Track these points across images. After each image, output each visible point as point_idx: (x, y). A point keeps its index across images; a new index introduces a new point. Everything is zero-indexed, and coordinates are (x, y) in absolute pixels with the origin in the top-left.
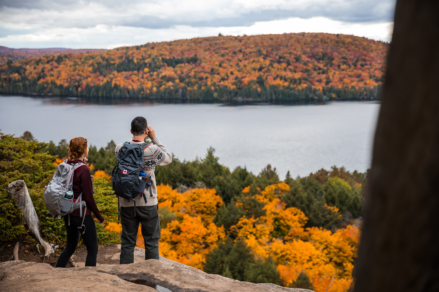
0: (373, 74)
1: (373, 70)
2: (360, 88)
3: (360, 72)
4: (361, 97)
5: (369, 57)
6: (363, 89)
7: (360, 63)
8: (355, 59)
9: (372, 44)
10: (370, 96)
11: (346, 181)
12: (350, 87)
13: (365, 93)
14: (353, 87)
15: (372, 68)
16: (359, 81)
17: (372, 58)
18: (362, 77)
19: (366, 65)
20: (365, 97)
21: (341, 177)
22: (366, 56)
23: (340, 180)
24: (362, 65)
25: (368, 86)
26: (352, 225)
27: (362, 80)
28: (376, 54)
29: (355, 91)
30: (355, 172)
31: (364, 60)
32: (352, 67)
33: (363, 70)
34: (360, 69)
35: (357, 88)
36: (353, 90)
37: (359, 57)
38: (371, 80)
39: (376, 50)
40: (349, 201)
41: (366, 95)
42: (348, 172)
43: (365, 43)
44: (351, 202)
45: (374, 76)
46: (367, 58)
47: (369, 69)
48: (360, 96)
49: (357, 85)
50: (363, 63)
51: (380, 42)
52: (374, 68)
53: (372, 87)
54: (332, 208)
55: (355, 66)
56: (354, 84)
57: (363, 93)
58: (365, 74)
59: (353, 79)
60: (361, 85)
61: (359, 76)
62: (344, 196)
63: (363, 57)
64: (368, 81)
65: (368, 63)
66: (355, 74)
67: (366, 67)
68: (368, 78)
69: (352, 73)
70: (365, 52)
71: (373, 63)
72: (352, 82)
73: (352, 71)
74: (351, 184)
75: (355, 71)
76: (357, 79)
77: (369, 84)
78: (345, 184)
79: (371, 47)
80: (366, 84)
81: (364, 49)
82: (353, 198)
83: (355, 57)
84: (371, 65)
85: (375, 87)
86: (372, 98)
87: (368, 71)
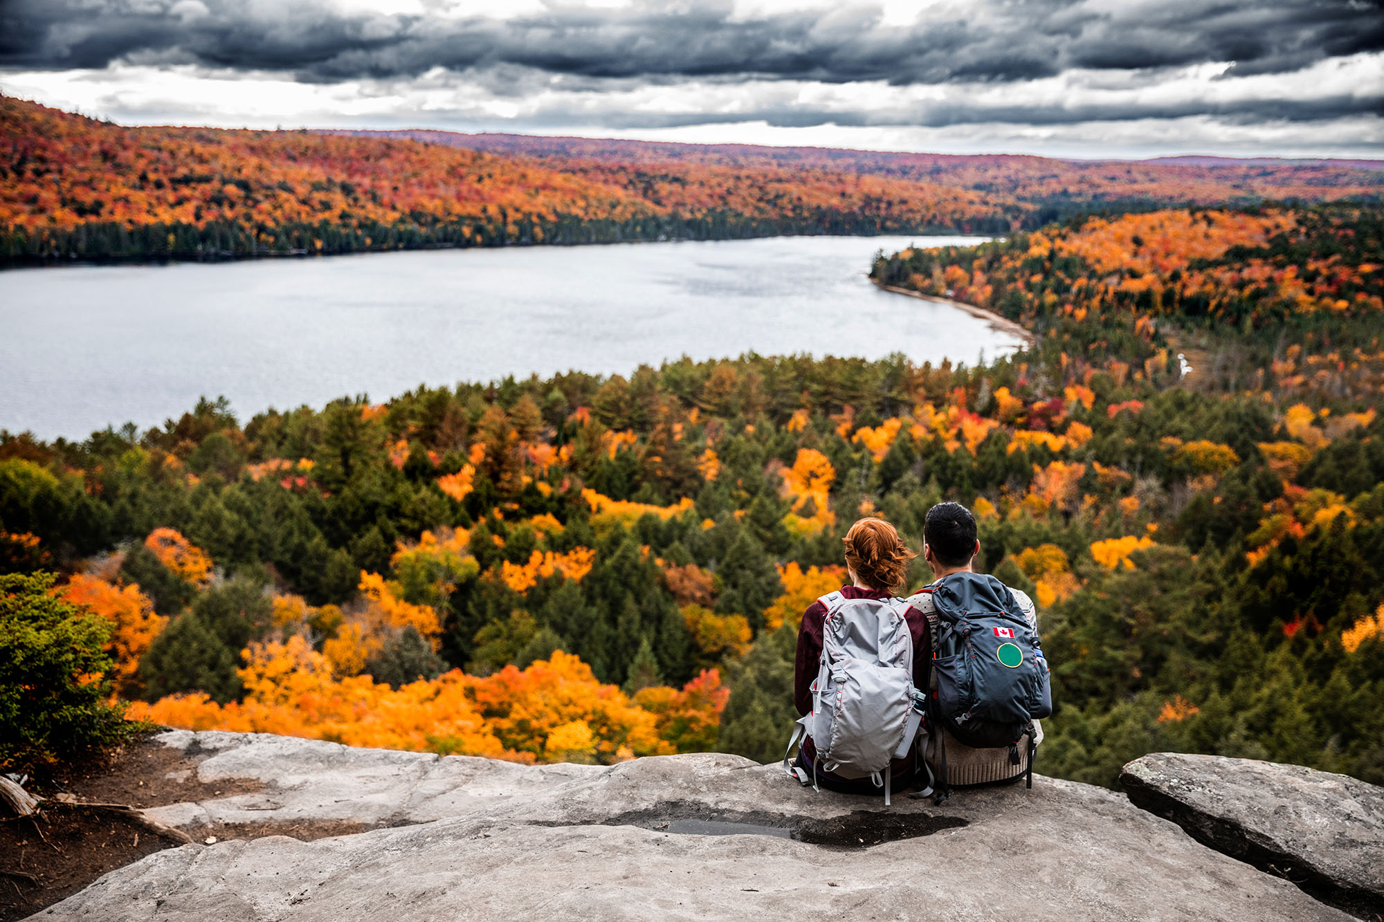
0: (68, 196)
1: (67, 185)
2: (40, 231)
3: (33, 188)
4: (45, 254)
5: (54, 151)
6: (47, 233)
7: (31, 165)
8: (17, 156)
9: (57, 120)
10: (68, 251)
11: (42, 465)
12: (11, 228)
13: (53, 242)
14: (20, 228)
15: (64, 180)
16: (33, 213)
17: (63, 155)
18: (41, 204)
19: (48, 171)
20: (56, 254)
21: (29, 458)
22: (44, 148)
23: (25, 465)
24: (38, 173)
25: (59, 226)
26: (80, 572)
27: (42, 210)
28: (70, 145)
29: (28, 237)
30: (61, 441)
31: (42, 159)
32: (12, 175)
33: (41, 186)
34: (33, 182)
35: (31, 230)
36: (21, 235)
37: (26, 150)
38: (67, 210)
39: (69, 135)
40: (66, 516)
41: (57, 248)
42: (43, 444)
43: (39, 117)
44: (71, 516)
45: (73, 201)
46: (48, 154)
47: (57, 183)
48: (42, 249)
49: (30, 222)
50: (42, 167)
51: (76, 115)
52: (70, 179)
53: (71, 229)
54: (24, 538)
55: (20, 173)
56: (21, 219)
57: (48, 242)
58: (47, 195)
59: (16, 206)
60: (42, 221)
61: (32, 200)
62: (51, 503)
63: (38, 152)
64: (58, 213)
65: (53, 167)
66: (20, 194)
67: (49, 177)
68: (57, 206)
69: (15, 193)
70: (41, 140)
71: (67, 167)
72: (16, 213)
73: (13, 187)
74: (56, 472)
75: (20, 188)
76: (27, 208)
77: (62, 220)
78: (41, 473)
79: (56, 126)
80: (53, 220)
81: (38, 130)
82: (75, 507)
83: (15, 151)
84: (60, 172)
85: (77, 227)
86: (73, 255)
87: (55, 188)
